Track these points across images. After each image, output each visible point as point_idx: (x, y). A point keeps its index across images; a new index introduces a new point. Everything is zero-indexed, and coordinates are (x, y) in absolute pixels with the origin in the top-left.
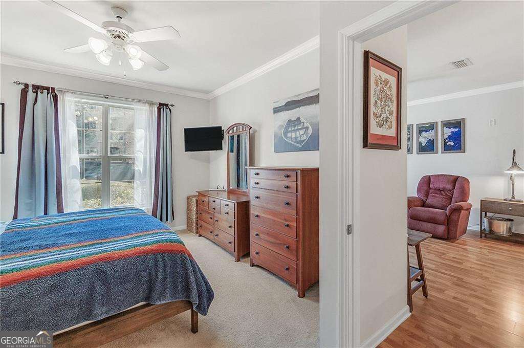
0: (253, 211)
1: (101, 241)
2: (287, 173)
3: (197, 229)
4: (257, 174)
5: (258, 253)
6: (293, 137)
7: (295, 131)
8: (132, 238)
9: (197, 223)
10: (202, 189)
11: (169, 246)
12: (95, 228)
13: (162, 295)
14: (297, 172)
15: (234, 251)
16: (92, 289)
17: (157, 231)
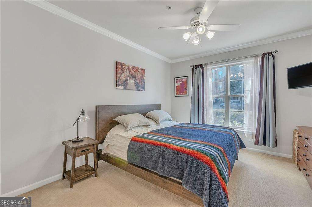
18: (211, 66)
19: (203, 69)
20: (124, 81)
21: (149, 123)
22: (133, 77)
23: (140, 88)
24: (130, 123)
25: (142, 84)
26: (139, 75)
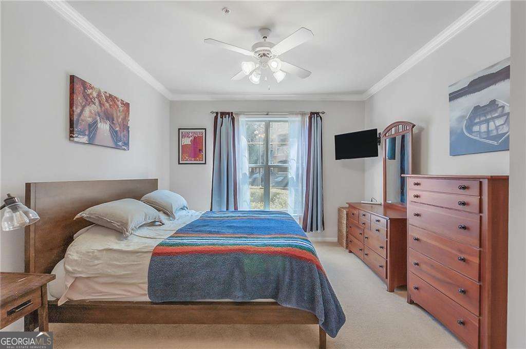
0: (412, 233)
1: (247, 236)
2: (464, 183)
3: (347, 244)
4: (417, 184)
5: (417, 288)
6: (482, 131)
7: (487, 121)
8: (269, 238)
9: (347, 237)
10: (353, 200)
11: (297, 252)
12: (249, 225)
13: (288, 299)
14: (481, 183)
15: (387, 278)
16: (231, 274)
17: (292, 236)
18: (246, 118)
19: (233, 119)
20: (89, 124)
21: (159, 216)
22: (108, 118)
23: (120, 144)
24: (129, 220)
25: (124, 136)
26: (119, 116)
